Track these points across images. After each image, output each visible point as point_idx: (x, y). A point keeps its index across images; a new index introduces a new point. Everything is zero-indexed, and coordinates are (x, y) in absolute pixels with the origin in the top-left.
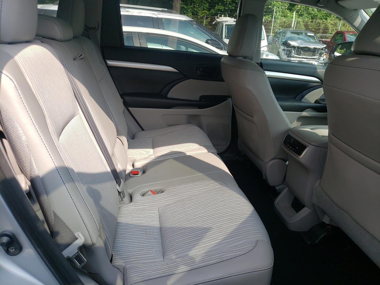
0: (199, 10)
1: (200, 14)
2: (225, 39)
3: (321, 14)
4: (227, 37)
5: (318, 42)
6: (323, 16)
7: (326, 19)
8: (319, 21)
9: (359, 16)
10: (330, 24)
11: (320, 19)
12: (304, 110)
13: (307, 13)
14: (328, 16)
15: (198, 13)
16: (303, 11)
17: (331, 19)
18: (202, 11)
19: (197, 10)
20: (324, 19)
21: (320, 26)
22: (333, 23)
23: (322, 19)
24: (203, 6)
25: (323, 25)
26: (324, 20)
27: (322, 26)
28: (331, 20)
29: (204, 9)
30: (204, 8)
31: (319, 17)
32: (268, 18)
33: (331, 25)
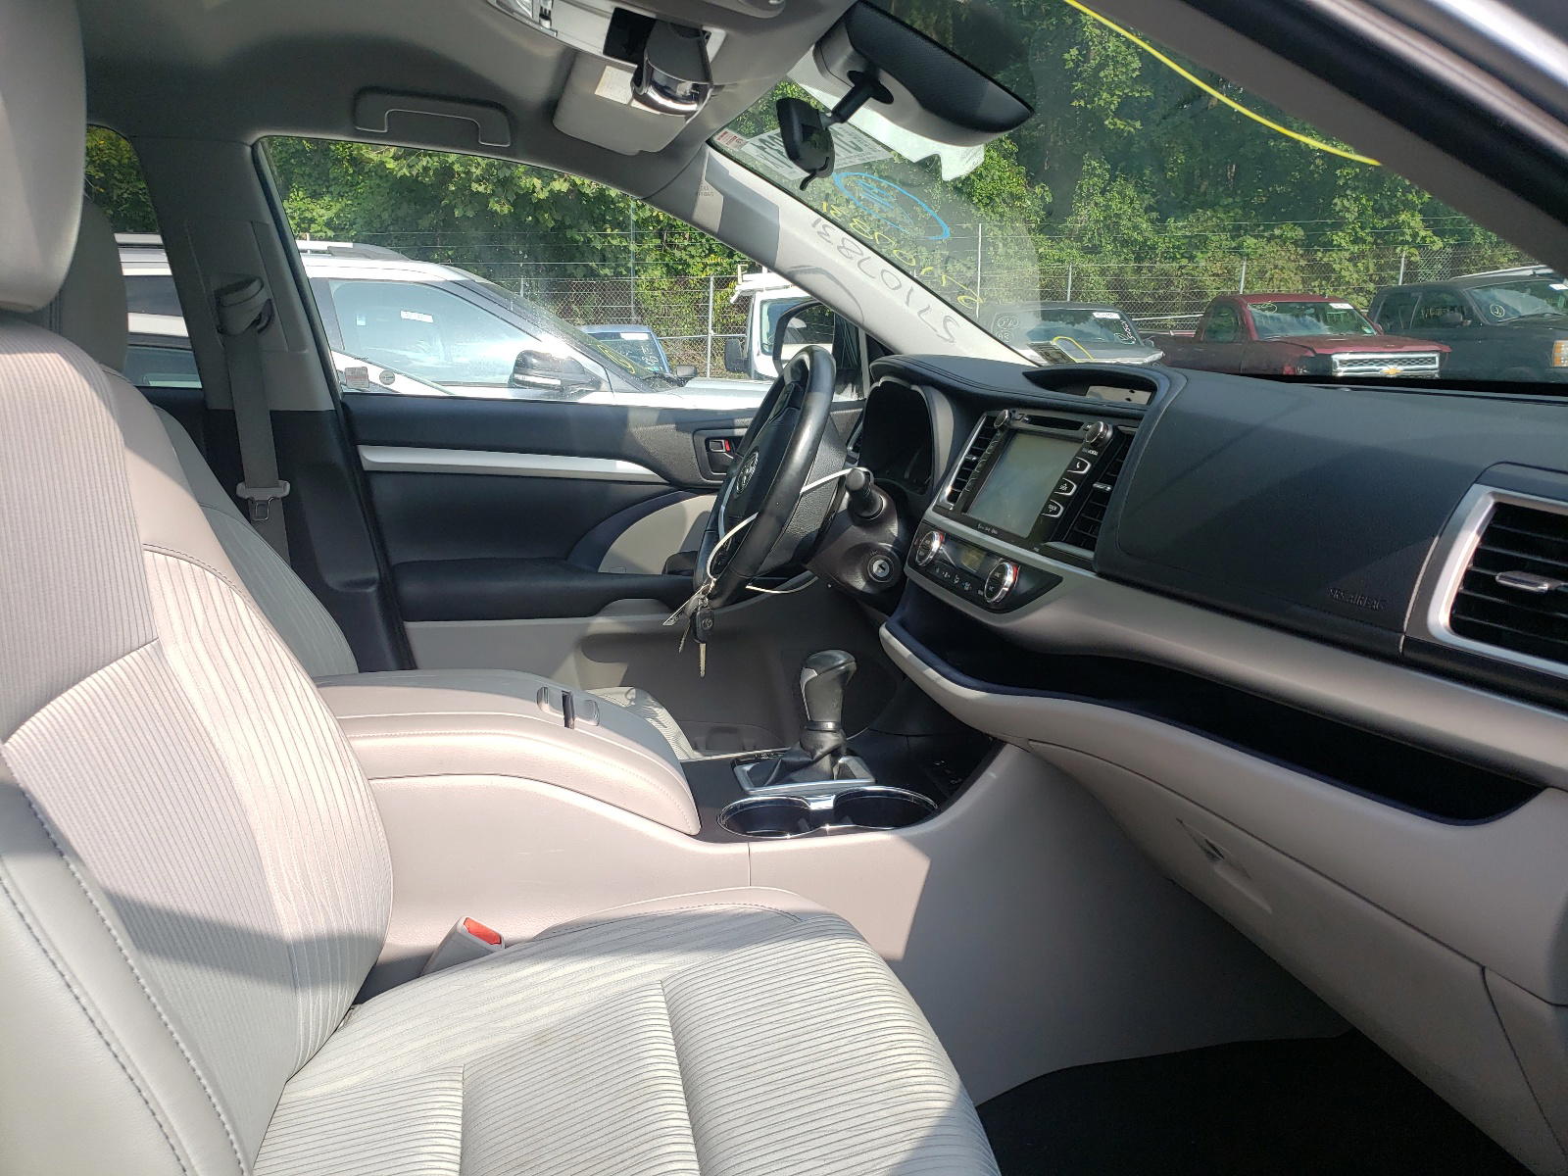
0: (692, 257)
1: (696, 272)
2: (762, 355)
3: (1167, 240)
4: (767, 350)
5: (1137, 342)
6: (1179, 248)
7: (1191, 258)
8: (1166, 266)
9: (705, 183)
10: (1210, 273)
11: (1166, 258)
12: (599, 611)
13: (1115, 239)
14: (1197, 248)
15: (689, 266)
16: (1100, 235)
17: (1210, 254)
18: (706, 256)
19: (685, 257)
20: (1183, 257)
21: (1170, 283)
22: (1220, 272)
23: (1174, 259)
24: (707, 240)
25: (1183, 283)
26: (1184, 262)
27: (1180, 286)
28: (1213, 259)
29: (711, 251)
30: (710, 245)
31: (1163, 253)
32: (964, 269)
33: (1212, 278)
